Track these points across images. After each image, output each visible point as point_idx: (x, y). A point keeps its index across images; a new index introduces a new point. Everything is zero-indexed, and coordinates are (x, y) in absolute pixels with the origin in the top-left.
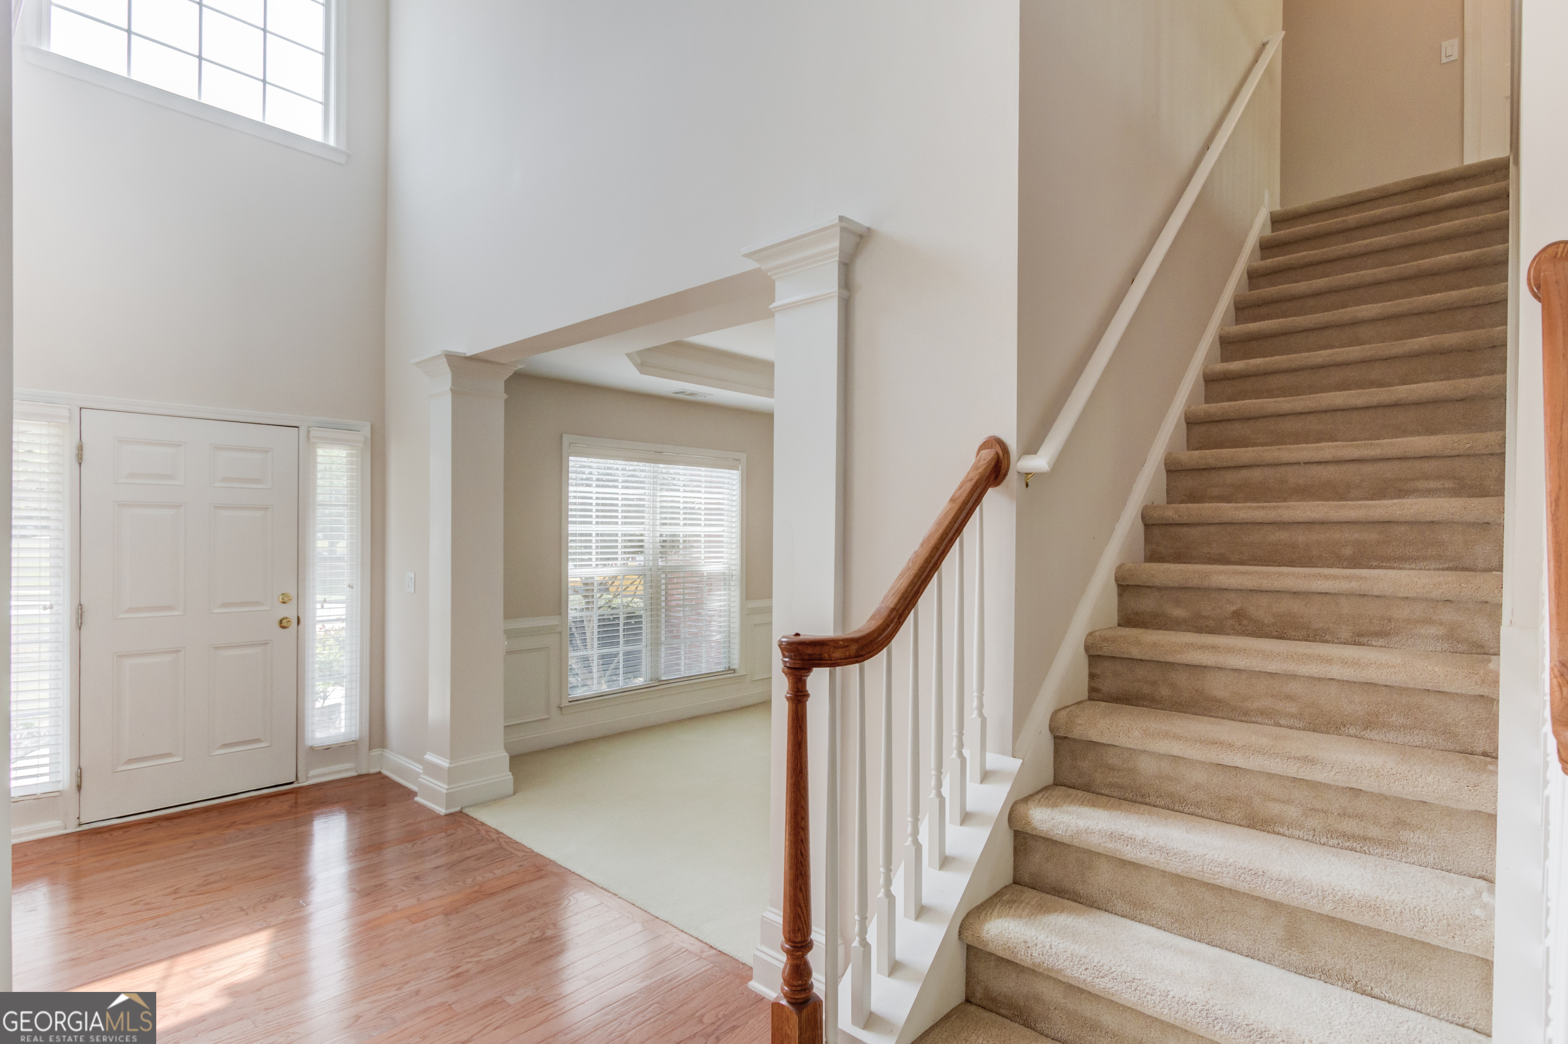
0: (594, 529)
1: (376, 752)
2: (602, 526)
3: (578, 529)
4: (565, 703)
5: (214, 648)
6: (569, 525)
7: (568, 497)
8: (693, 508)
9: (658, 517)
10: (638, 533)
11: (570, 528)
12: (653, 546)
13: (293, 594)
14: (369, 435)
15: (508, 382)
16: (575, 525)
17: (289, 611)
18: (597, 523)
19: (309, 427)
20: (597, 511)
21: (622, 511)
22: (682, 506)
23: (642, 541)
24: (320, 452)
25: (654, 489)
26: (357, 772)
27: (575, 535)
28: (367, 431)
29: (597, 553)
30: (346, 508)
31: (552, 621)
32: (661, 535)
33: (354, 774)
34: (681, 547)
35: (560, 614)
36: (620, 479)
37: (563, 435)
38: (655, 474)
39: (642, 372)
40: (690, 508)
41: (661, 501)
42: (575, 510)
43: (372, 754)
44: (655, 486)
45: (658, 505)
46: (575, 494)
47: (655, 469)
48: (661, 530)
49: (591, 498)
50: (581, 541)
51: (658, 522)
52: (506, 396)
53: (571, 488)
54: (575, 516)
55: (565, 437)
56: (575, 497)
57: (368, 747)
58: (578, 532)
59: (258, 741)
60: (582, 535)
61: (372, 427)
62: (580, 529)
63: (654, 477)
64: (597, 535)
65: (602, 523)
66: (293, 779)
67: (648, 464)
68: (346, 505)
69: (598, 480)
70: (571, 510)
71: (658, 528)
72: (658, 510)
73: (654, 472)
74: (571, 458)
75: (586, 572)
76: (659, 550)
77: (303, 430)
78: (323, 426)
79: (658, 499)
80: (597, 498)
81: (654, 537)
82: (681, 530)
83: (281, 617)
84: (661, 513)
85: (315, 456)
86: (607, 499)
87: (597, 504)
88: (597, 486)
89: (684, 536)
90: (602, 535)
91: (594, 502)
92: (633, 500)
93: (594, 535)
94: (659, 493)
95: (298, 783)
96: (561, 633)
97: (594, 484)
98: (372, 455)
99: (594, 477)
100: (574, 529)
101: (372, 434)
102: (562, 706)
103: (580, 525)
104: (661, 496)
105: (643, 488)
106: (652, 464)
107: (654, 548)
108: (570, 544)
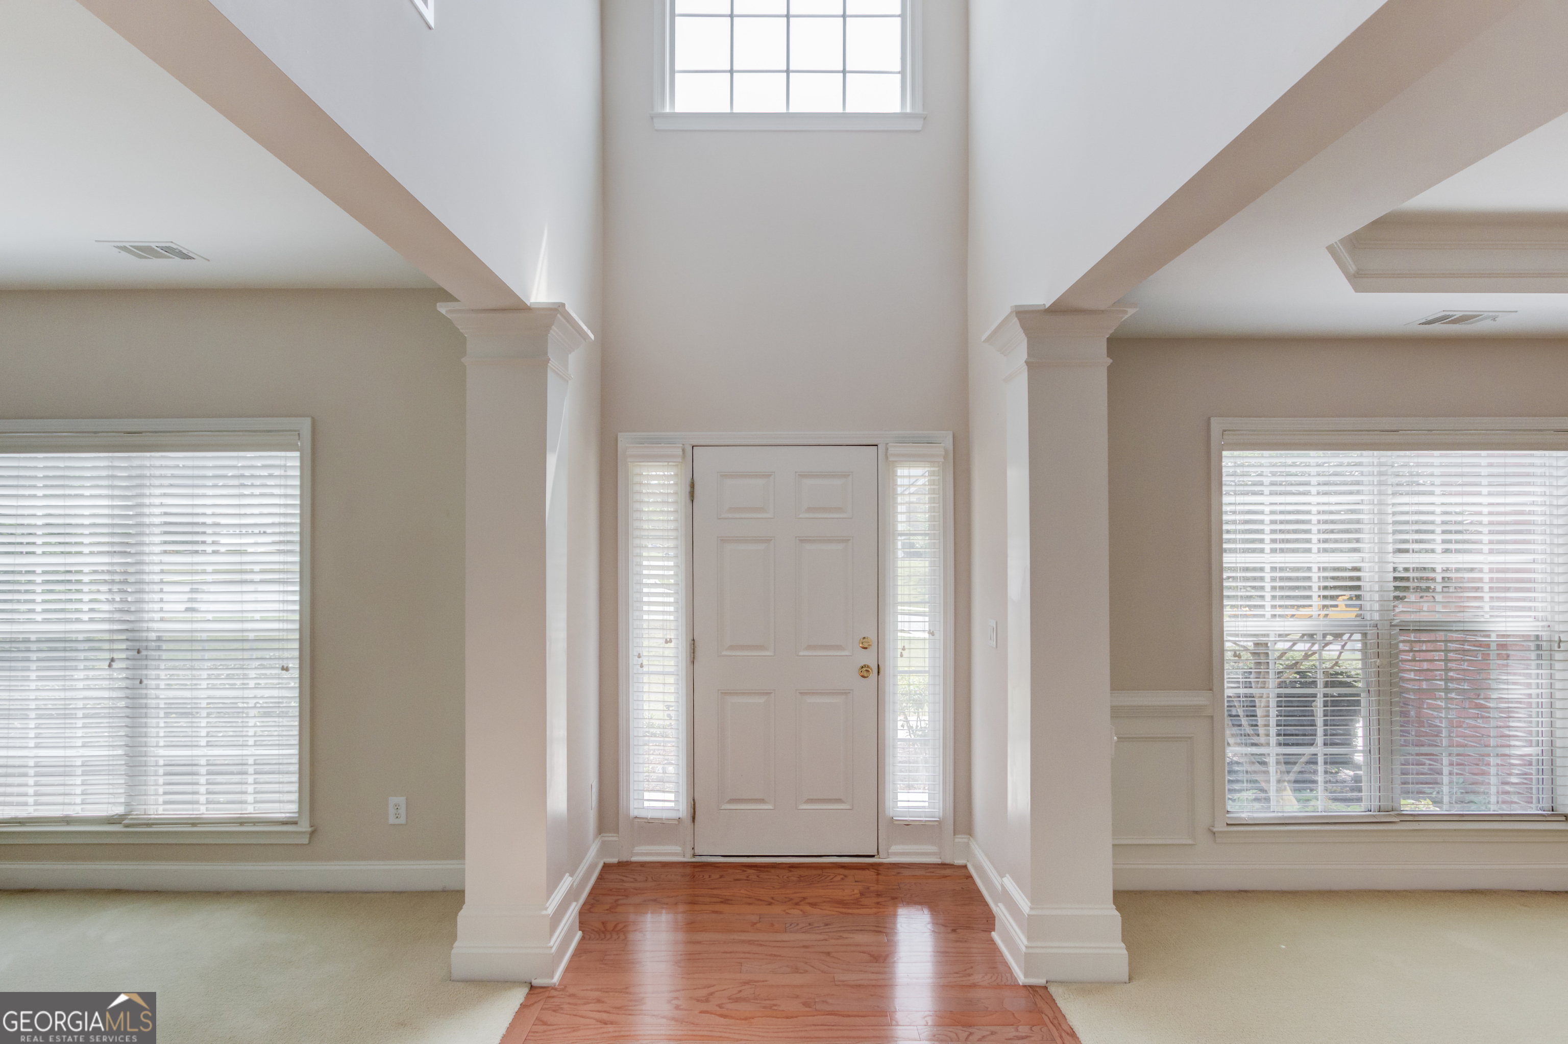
0: (1267, 559)
1: (961, 839)
2: (1282, 555)
3: (1239, 560)
4: (1220, 827)
5: (800, 693)
6: (1224, 555)
7: (1221, 513)
8: (1461, 523)
9: (1390, 538)
10: (1349, 566)
11: (1225, 560)
12: (1381, 587)
13: (873, 637)
14: (951, 448)
15: (1109, 340)
16: (1234, 555)
17: (869, 658)
18: (1273, 551)
19: (887, 444)
20: (1273, 532)
21: (1319, 531)
22: (1438, 519)
23: (1358, 579)
24: (900, 472)
25: (1380, 493)
26: (940, 858)
27: (1234, 570)
28: (948, 442)
29: (1274, 597)
30: (927, 538)
31: (1199, 699)
32: (1395, 569)
33: (936, 860)
34: (1439, 588)
35: (1211, 690)
36: (1314, 480)
37: (1213, 419)
38: (1383, 469)
39: (1357, 290)
40: (1456, 523)
41: (1394, 514)
42: (1235, 532)
43: (957, 840)
44: (1383, 488)
45: (1390, 519)
46: (1232, 508)
47: (1383, 460)
48: (1396, 560)
49: (1262, 513)
50: (1246, 579)
51: (1390, 548)
52: (1110, 361)
53: (1226, 499)
54: (1234, 541)
55: (1214, 422)
56: (1234, 513)
57: (952, 832)
58: (1238, 565)
59: (839, 801)
60: (1247, 569)
61: (954, 438)
62: (1243, 560)
63: (1380, 474)
64: (1273, 569)
65: (1282, 550)
66: (874, 852)
67: (1365, 453)
68: (928, 534)
69: (1273, 484)
70: (1228, 532)
71: (1390, 557)
72: (1390, 528)
73: (1380, 465)
74: (1225, 453)
75: (1254, 626)
76: (1392, 594)
77: (881, 448)
78: (901, 441)
79: (1390, 510)
80: (1272, 513)
81: (1382, 571)
82: (1438, 561)
83: (862, 665)
84: (1395, 532)
85: (895, 474)
86: (1289, 513)
87: (1273, 522)
88: (1272, 493)
89: (1444, 571)
90: (1282, 569)
91: (1267, 518)
92: (1338, 512)
93: (1268, 569)
94: (1391, 500)
95: (879, 858)
96: (1212, 717)
97: (1267, 490)
98: (954, 473)
99: (1266, 480)
100: (1233, 560)
101: (954, 445)
102: (1215, 830)
103: (1243, 555)
104: (1393, 504)
105: (1358, 493)
106: (1375, 453)
107: (1381, 590)
108: (1225, 584)
